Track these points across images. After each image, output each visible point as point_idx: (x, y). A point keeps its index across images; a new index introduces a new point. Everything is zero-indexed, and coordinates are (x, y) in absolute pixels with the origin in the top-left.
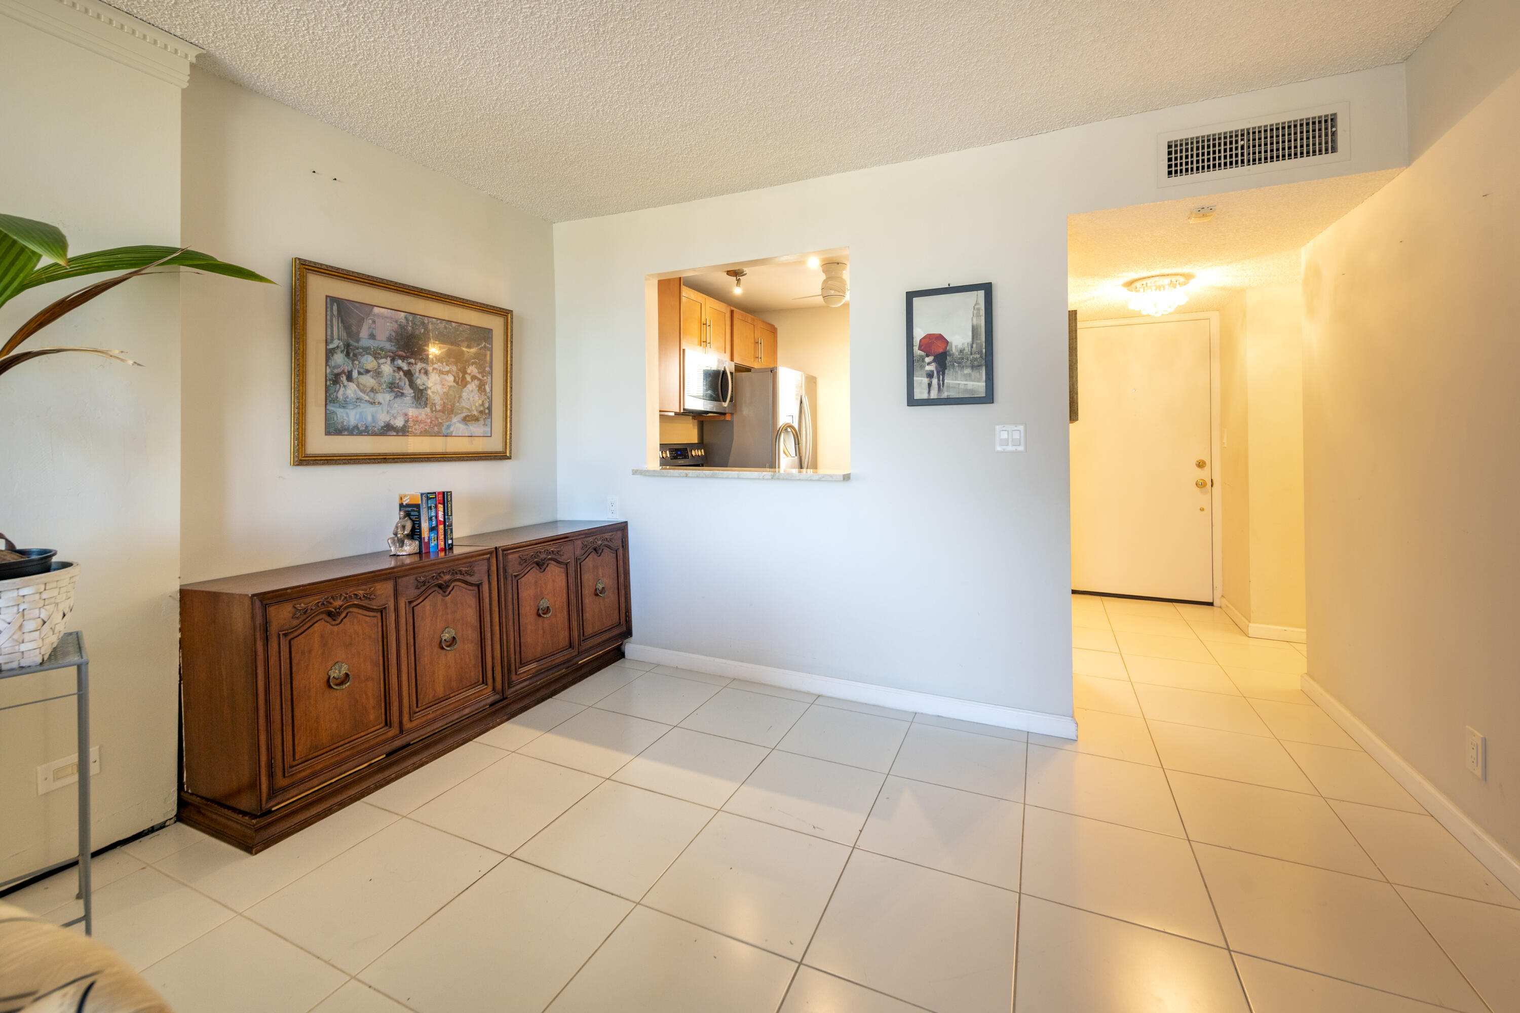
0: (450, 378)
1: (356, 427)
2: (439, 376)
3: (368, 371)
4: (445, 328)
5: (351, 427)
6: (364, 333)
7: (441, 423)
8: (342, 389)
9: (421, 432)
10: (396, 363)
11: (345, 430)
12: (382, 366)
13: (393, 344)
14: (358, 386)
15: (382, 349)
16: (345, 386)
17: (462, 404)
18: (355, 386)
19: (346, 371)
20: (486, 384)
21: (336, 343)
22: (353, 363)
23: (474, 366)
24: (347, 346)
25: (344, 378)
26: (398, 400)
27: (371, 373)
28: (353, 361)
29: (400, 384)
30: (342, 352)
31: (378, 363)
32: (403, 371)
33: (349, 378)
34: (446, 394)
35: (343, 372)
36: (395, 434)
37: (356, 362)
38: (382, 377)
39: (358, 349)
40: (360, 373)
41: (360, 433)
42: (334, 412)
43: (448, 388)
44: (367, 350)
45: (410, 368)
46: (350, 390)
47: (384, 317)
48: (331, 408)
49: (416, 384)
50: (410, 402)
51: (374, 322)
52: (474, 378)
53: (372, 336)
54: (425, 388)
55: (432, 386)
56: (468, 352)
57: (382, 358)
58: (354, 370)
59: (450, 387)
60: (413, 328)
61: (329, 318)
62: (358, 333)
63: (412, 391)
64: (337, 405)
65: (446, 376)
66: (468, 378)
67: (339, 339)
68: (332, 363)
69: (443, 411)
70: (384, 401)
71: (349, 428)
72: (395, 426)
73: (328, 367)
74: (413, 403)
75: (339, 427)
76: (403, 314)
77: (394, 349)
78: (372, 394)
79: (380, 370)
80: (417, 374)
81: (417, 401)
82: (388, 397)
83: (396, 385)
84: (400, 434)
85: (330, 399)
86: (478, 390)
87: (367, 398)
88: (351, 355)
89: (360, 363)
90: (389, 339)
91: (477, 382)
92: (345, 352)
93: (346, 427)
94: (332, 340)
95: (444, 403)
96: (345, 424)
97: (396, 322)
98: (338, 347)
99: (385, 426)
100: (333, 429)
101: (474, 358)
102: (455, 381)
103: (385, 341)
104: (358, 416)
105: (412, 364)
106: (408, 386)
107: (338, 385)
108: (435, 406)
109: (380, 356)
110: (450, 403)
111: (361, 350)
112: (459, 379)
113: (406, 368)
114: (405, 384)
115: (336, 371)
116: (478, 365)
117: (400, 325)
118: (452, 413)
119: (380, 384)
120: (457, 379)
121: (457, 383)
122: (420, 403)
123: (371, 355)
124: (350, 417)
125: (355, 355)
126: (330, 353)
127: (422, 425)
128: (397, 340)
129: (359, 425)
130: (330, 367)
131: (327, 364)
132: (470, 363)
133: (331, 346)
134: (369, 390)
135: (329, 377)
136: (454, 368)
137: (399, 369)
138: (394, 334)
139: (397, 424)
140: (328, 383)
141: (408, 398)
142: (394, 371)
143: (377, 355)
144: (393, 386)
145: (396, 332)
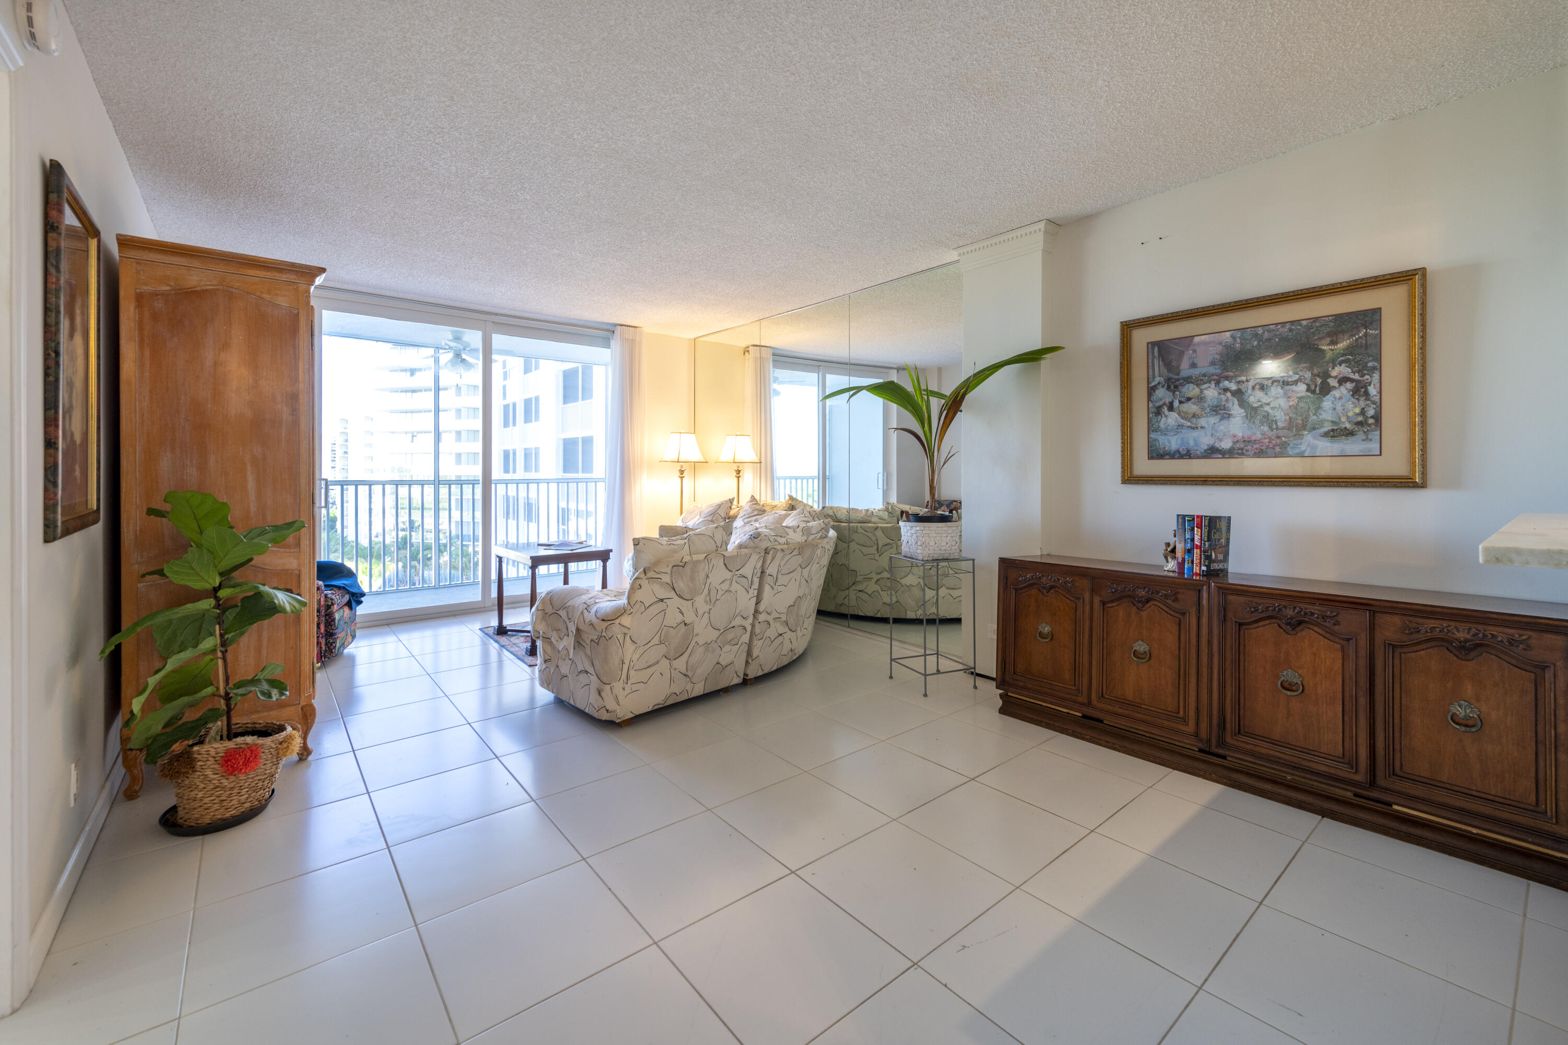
0: (1302, 388)
1: (1178, 451)
2: (1282, 388)
3: (1189, 399)
4: (1291, 330)
5: (1172, 452)
6: (1185, 365)
7: (1285, 442)
8: (1164, 419)
9: (1255, 453)
10: (1221, 385)
11: (1167, 454)
12: (1205, 392)
13: (1217, 367)
14: (1179, 414)
15: (1204, 375)
16: (1166, 416)
17: (1320, 417)
18: (1176, 415)
19: (1167, 403)
20: (1370, 385)
21: (1158, 379)
22: (1173, 395)
23: (1344, 365)
24: (1168, 380)
25: (1165, 409)
26: (1225, 422)
27: (1193, 400)
28: (1174, 392)
29: (1227, 405)
30: (1163, 386)
31: (1201, 389)
32: (1230, 391)
33: (1171, 408)
34: (1295, 408)
35: (1164, 404)
36: (1220, 456)
37: (1177, 393)
38: (1205, 402)
39: (1178, 380)
40: (1181, 402)
41: (1182, 457)
42: (1156, 440)
43: (1296, 400)
44: (1188, 380)
45: (1240, 387)
46: (1171, 419)
47: (1205, 344)
48: (1153, 436)
49: (1248, 403)
50: (1241, 422)
51: (1195, 351)
52: (1343, 381)
53: (1193, 365)
54: (1262, 405)
55: (1271, 401)
56: (1332, 350)
57: (1205, 383)
58: (1175, 400)
59: (1300, 398)
60: (1242, 344)
61: (1150, 361)
62: (1179, 366)
63: (1243, 411)
64: (1159, 433)
65: (1294, 387)
66: (1333, 382)
67: (1160, 376)
68: (1154, 398)
69: (1289, 428)
70: (1208, 425)
71: (1170, 453)
72: (1220, 448)
73: (1150, 402)
74: (1244, 423)
75: (1161, 452)
76: (1228, 334)
77: (1218, 371)
78: (1194, 420)
79: (1203, 396)
80: (1250, 391)
81: (1250, 421)
82: (1213, 420)
83: (1222, 407)
84: (1227, 456)
85: (1152, 428)
86: (1353, 396)
87: (1189, 424)
88: (1172, 387)
89: (1180, 392)
90: (1213, 363)
91: (1349, 385)
92: (1166, 387)
93: (1168, 452)
94: (1154, 377)
95: (1290, 418)
96: (1167, 449)
97: (1221, 343)
98: (1159, 383)
99: (1208, 450)
100: (1156, 454)
101: (1343, 355)
102: (1308, 390)
103: (1208, 366)
104: (1179, 442)
105: (1243, 382)
106: (1238, 407)
107: (1160, 417)
108: (1276, 423)
109: (1202, 382)
110: (1299, 418)
111: (1182, 381)
112: (1316, 386)
113: (1233, 387)
114: (1233, 404)
115: (1158, 404)
116: (1353, 363)
117: (1225, 346)
118: (1305, 429)
119: (1203, 409)
120: (1313, 387)
121: (1313, 392)
122: (1254, 422)
123: (1192, 383)
124: (1173, 443)
125: (1176, 387)
126: (1151, 390)
127: (1257, 446)
128: (1222, 362)
129: (1181, 450)
130: (1152, 402)
131: (1149, 399)
132: (1337, 362)
133: (1153, 384)
134: (1190, 416)
135: (1152, 410)
136: (1308, 375)
137: (1226, 390)
138: (1218, 357)
139: (1223, 447)
140: (1151, 415)
141: (1237, 419)
142: (1220, 394)
143: (1198, 382)
144: (1218, 409)
145: (1221, 354)
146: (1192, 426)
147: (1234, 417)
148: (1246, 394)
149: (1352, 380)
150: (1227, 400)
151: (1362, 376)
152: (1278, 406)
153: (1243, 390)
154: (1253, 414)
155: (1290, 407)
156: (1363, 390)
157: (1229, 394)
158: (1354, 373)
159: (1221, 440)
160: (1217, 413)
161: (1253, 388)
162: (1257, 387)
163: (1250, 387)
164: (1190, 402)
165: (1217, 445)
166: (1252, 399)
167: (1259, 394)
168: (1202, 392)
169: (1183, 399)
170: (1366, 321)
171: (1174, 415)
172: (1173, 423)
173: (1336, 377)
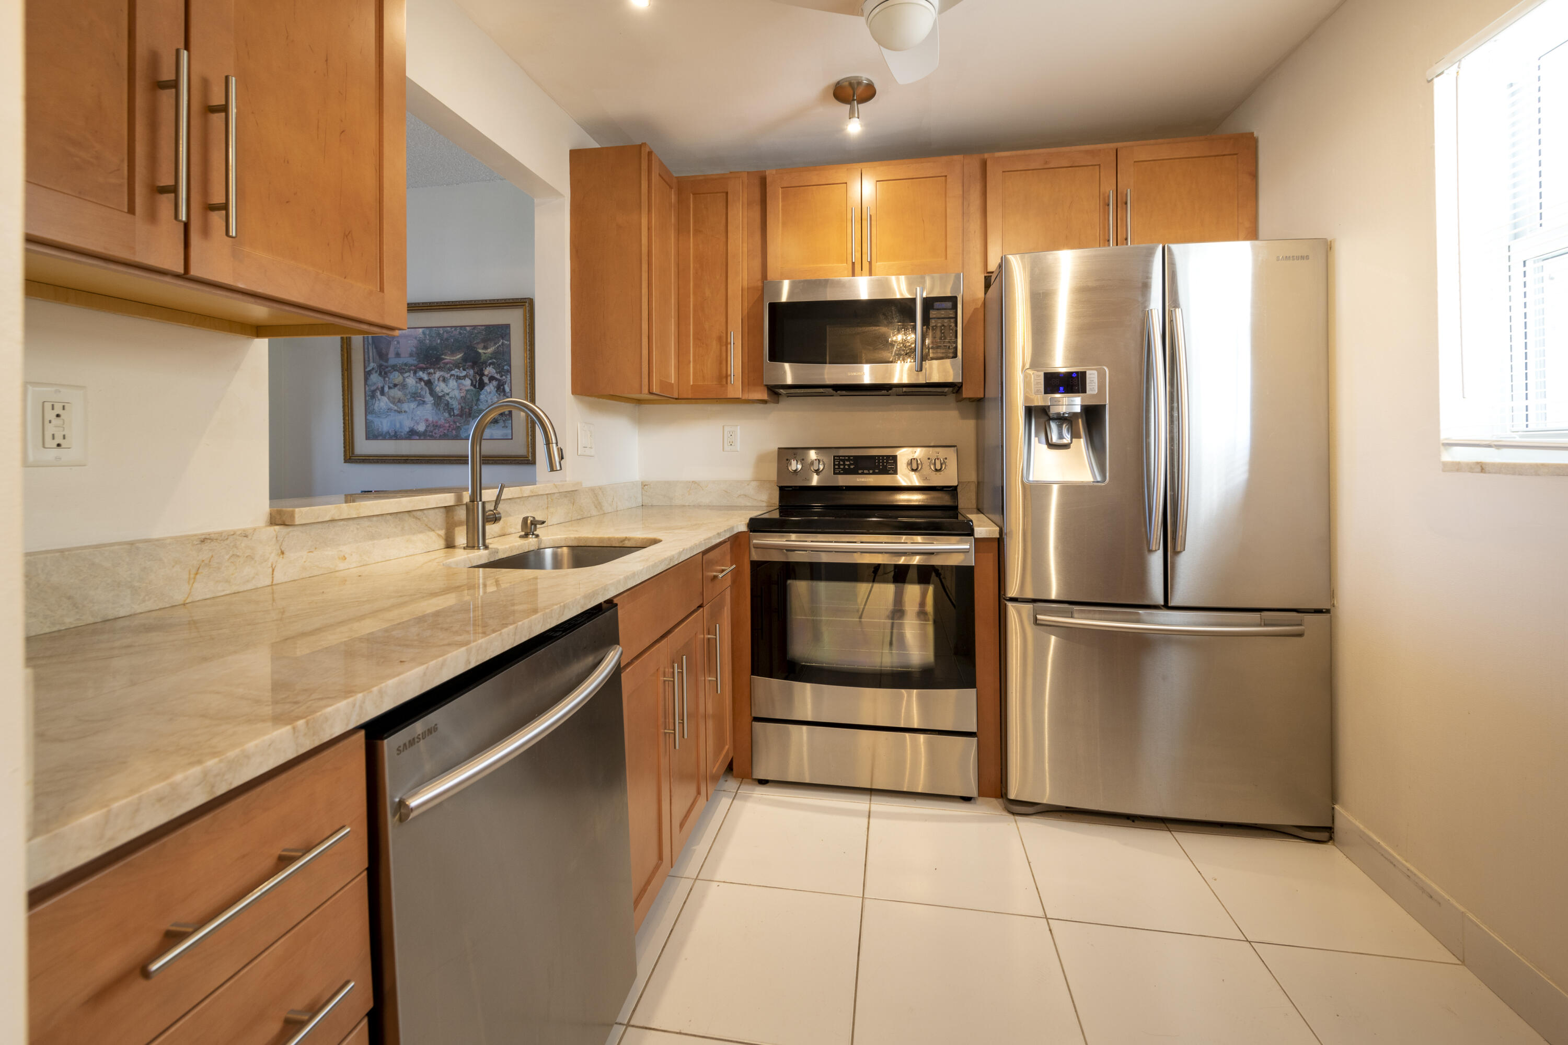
0: (468, 382)
1: (388, 432)
2: (457, 381)
3: (395, 385)
4: (460, 333)
5: (384, 433)
6: (391, 355)
7: (459, 427)
8: (377, 402)
9: (440, 436)
10: (417, 375)
11: (381, 435)
12: (407, 379)
13: (414, 358)
14: (389, 399)
15: (406, 365)
16: (379, 400)
17: (479, 407)
19: (380, 387)
20: (506, 384)
21: (372, 365)
22: (384, 380)
23: (491, 366)
24: (380, 366)
25: (378, 393)
26: (421, 408)
27: (398, 386)
28: (384, 378)
29: (422, 393)
30: (376, 372)
31: (404, 377)
32: (424, 381)
33: (382, 393)
34: (464, 398)
35: (377, 388)
36: (418, 438)
37: (387, 379)
38: (407, 389)
39: (387, 367)
40: (390, 388)
41: (391, 438)
42: (372, 422)
43: (465, 392)
44: (394, 368)
45: (430, 378)
46: (382, 403)
47: (406, 336)
48: (369, 417)
49: (435, 392)
50: (431, 408)
51: (398, 343)
53: (398, 355)
54: (444, 394)
55: (450, 392)
56: (485, 353)
57: (406, 372)
58: (385, 386)
59: (467, 391)
60: (430, 341)
61: (366, 346)
62: (387, 354)
63: (432, 399)
64: (374, 415)
65: (463, 381)
66: (486, 380)
67: (373, 362)
68: (369, 382)
69: (461, 415)
70: (409, 409)
71: (382, 434)
72: (418, 431)
73: (366, 386)
75: (376, 433)
76: (421, 330)
77: (415, 362)
78: (399, 404)
79: (405, 383)
80: (436, 382)
81: (437, 408)
82: (413, 405)
83: (418, 395)
84: (422, 438)
85: (368, 410)
86: (497, 391)
87: (396, 408)
88: (383, 373)
89: (389, 379)
90: (411, 355)
91: (495, 383)
92: (378, 372)
93: (381, 433)
94: (369, 363)
95: (462, 407)
96: (380, 430)
97: (416, 338)
98: (373, 369)
99: (410, 432)
100: (372, 435)
101: (491, 358)
102: (472, 384)
103: (408, 357)
104: (389, 424)
105: (432, 373)
106: (429, 395)
107: (374, 400)
108: (453, 411)
109: (404, 371)
110: (467, 407)
111: (390, 369)
112: (476, 383)
113: (426, 378)
114: (426, 393)
115: (373, 388)
116: (496, 365)
117: (419, 340)
118: (470, 417)
119: (405, 395)
120: (474, 382)
121: (475, 386)
122: (439, 409)
123: (398, 371)
124: (384, 424)
125: (386, 373)
126: (367, 374)
127: (441, 429)
128: (418, 354)
129: (390, 431)
130: (368, 386)
131: (366, 384)
132: (488, 364)
133: (368, 369)
134: (397, 401)
135: (368, 393)
136: (471, 372)
137: (421, 379)
138: (414, 349)
139: (419, 429)
140: (367, 398)
141: (428, 405)
142: (416, 382)
143: (402, 370)
144: (416, 396)
145: (416, 348)
146: (399, 410)
147: (427, 404)
148: (434, 384)
149: (496, 379)
150: (422, 389)
151: (501, 377)
152: (454, 396)
153: (432, 381)
154: (439, 402)
155: (461, 397)
156: (502, 387)
157: (423, 383)
158: (497, 373)
159: (418, 424)
160: (416, 400)
161: (439, 379)
162: (441, 379)
163: (436, 379)
164: (396, 388)
165: (415, 428)
166: (438, 389)
167: (442, 385)
168: (404, 380)
169: (391, 385)
170: (502, 333)
171: (385, 399)
172: (385, 407)
173: (487, 376)
